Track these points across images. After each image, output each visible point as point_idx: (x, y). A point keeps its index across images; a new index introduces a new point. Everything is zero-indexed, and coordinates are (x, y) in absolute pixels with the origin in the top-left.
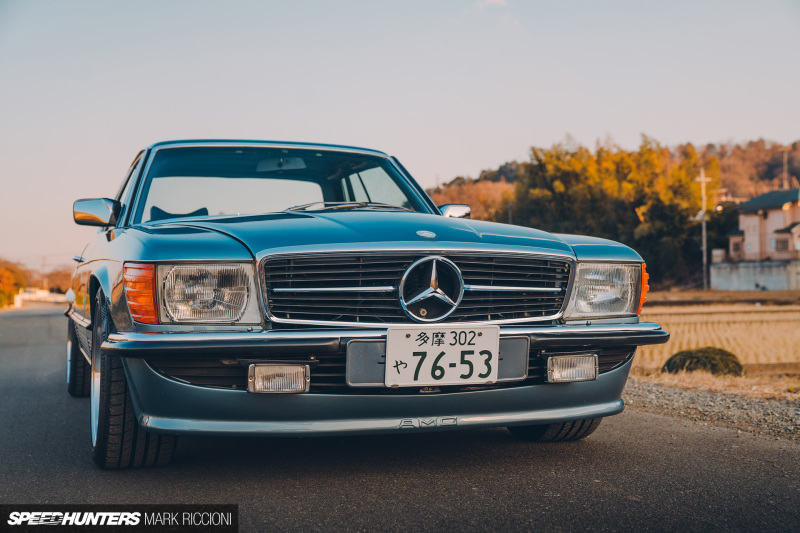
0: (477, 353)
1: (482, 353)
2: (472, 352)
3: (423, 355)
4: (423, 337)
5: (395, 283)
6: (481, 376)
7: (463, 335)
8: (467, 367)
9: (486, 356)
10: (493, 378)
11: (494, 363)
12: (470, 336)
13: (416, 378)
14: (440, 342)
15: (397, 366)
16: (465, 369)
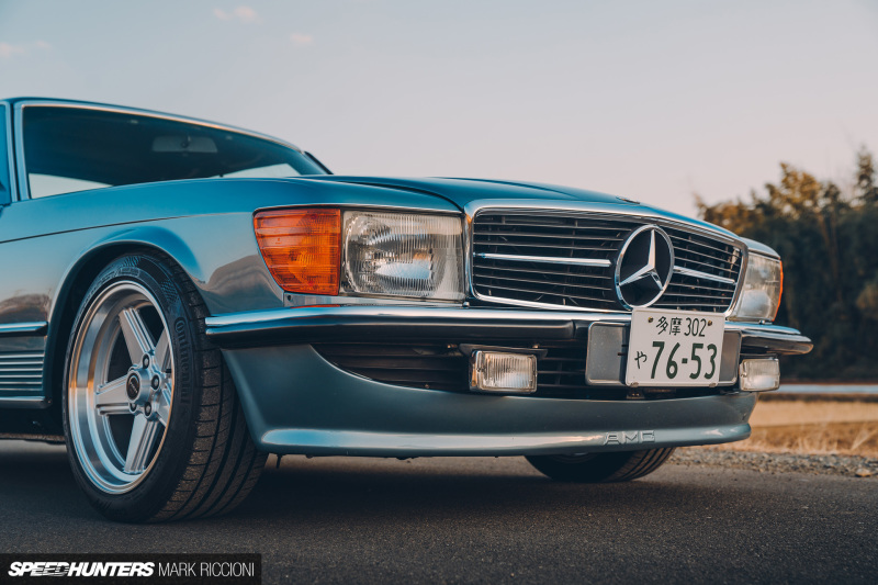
0: (705, 346)
1: (709, 347)
2: (700, 346)
3: (660, 345)
4: (663, 323)
5: (612, 256)
6: (707, 376)
7: (696, 323)
8: (696, 363)
9: (712, 351)
10: (716, 380)
11: (718, 360)
12: (701, 325)
13: (653, 377)
14: (676, 331)
15: (637, 359)
16: (695, 367)
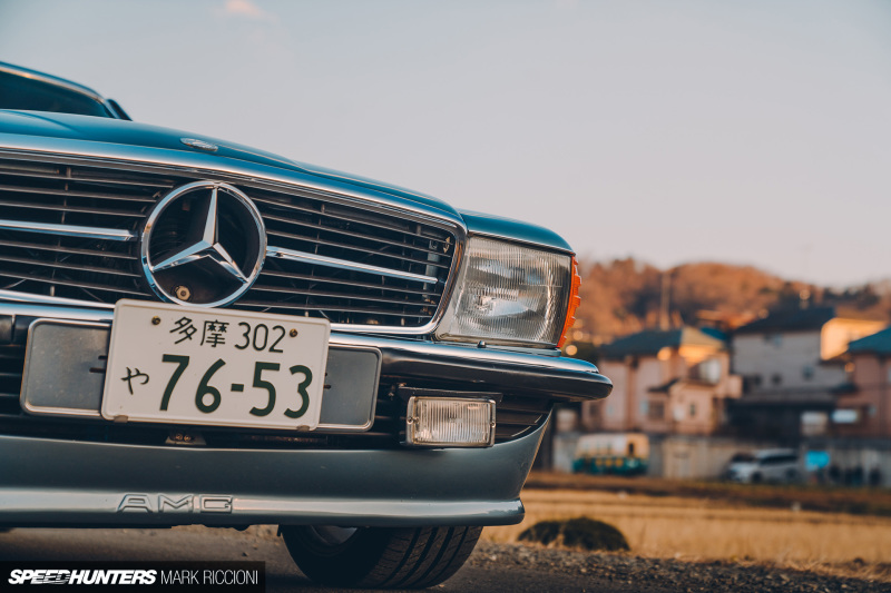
0: (285, 369)
1: (294, 370)
2: (275, 367)
3: (183, 362)
4: (185, 327)
5: (135, 225)
6: (289, 414)
7: (261, 331)
8: (265, 393)
9: (301, 377)
10: (311, 421)
11: (316, 391)
12: (274, 335)
13: (164, 406)
14: (216, 341)
15: (128, 378)
16: (260, 398)
